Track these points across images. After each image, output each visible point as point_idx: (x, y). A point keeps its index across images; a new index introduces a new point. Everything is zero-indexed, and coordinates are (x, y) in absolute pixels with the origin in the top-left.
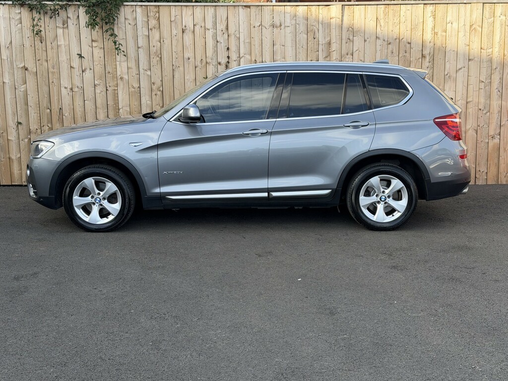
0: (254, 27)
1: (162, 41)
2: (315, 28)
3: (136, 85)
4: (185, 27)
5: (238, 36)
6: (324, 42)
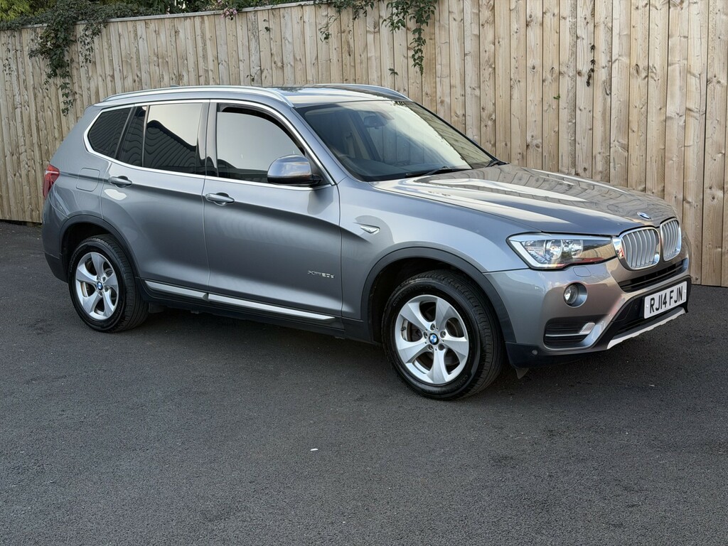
0: (637, 8)
1: (497, 43)
4: (531, 16)
5: (609, 25)
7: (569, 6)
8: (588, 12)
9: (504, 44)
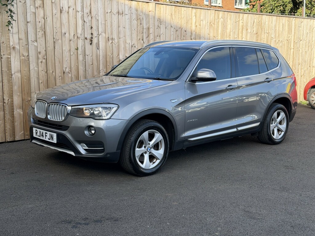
0: (107, 13)
1: (45, 18)
2: (141, 17)
3: (26, 54)
4: (62, 8)
5: (97, 18)
6: (146, 27)
7: (80, 6)
8: (88, 11)
9: (49, 20)
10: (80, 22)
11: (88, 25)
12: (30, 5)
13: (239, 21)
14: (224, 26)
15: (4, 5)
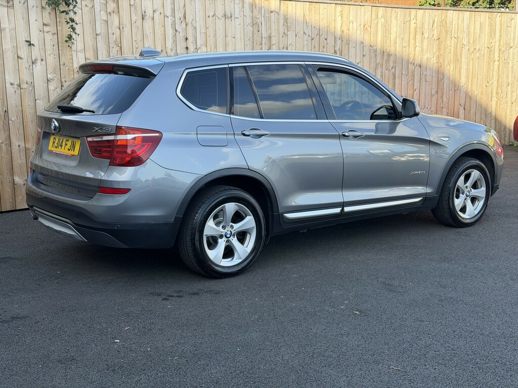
0: (209, 17)
1: (121, 28)
2: (258, 20)
4: (145, 12)
5: (195, 25)
6: (266, 35)
7: (170, 9)
8: (182, 15)
9: (127, 30)
10: (170, 32)
11: (180, 36)
12: (100, 11)
13: (410, 21)
14: (387, 30)
15: (63, 12)
